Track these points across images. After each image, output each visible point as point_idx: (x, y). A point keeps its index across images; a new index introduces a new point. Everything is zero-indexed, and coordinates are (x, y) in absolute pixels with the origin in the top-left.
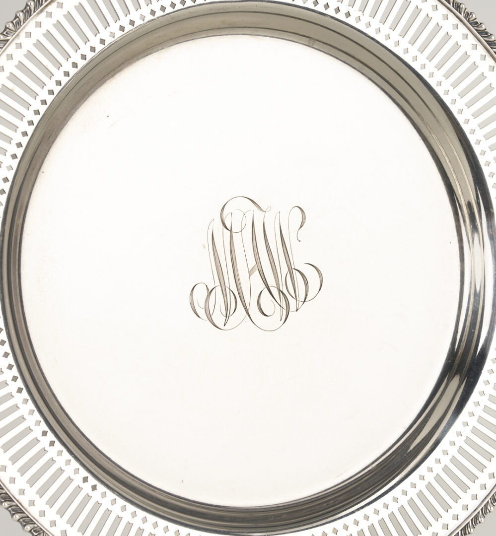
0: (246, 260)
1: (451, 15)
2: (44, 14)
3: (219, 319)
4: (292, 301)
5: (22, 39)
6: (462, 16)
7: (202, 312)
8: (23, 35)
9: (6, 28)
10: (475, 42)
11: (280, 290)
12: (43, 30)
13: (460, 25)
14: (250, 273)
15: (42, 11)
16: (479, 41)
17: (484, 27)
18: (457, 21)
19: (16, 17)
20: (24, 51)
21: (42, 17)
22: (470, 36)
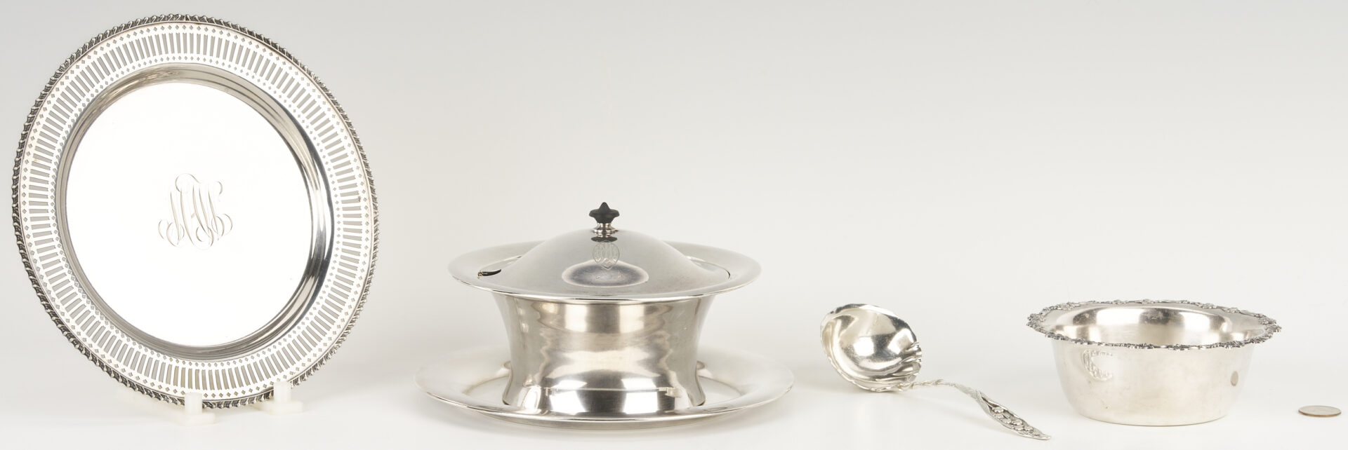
0: (189, 210)
1: (306, 78)
2: (80, 61)
3: (174, 240)
4: (215, 234)
5: (69, 74)
6: (312, 79)
7: (164, 235)
8: (69, 72)
9: (61, 67)
10: (320, 94)
11: (208, 228)
12: (80, 70)
13: (311, 84)
14: (192, 217)
15: (80, 59)
16: (322, 93)
17: (325, 85)
18: (310, 82)
19: (66, 61)
20: (70, 81)
21: (79, 63)
22: (317, 90)
